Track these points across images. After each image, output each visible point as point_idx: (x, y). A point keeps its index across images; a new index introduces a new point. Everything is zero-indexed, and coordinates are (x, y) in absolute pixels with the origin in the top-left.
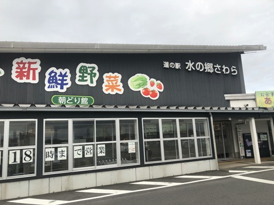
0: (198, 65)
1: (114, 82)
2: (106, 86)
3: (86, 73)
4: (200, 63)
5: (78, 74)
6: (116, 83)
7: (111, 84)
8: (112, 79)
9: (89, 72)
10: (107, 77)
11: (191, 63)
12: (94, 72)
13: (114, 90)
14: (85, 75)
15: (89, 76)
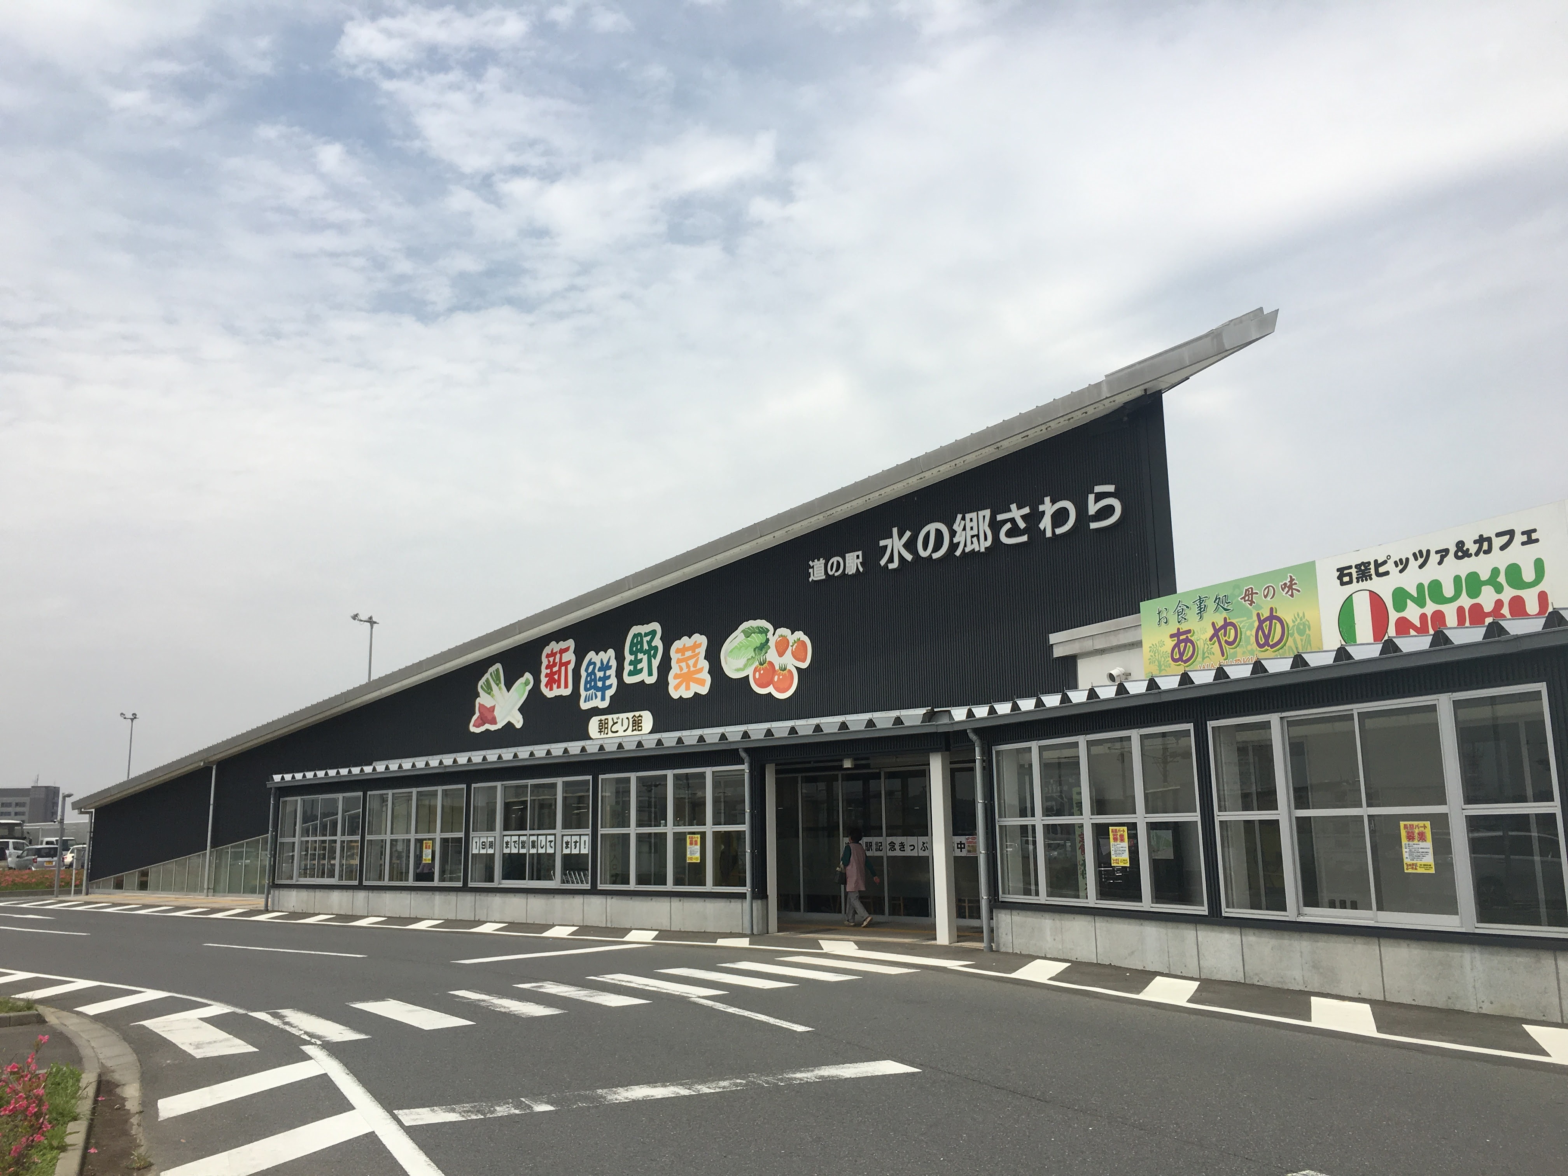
0: (927, 535)
1: (691, 662)
2: (676, 677)
3: (641, 651)
4: (932, 527)
5: (629, 657)
6: (695, 665)
7: (685, 670)
8: (688, 654)
9: (646, 647)
10: (678, 651)
11: (900, 536)
12: (653, 644)
13: (692, 685)
14: (640, 656)
15: (645, 658)
